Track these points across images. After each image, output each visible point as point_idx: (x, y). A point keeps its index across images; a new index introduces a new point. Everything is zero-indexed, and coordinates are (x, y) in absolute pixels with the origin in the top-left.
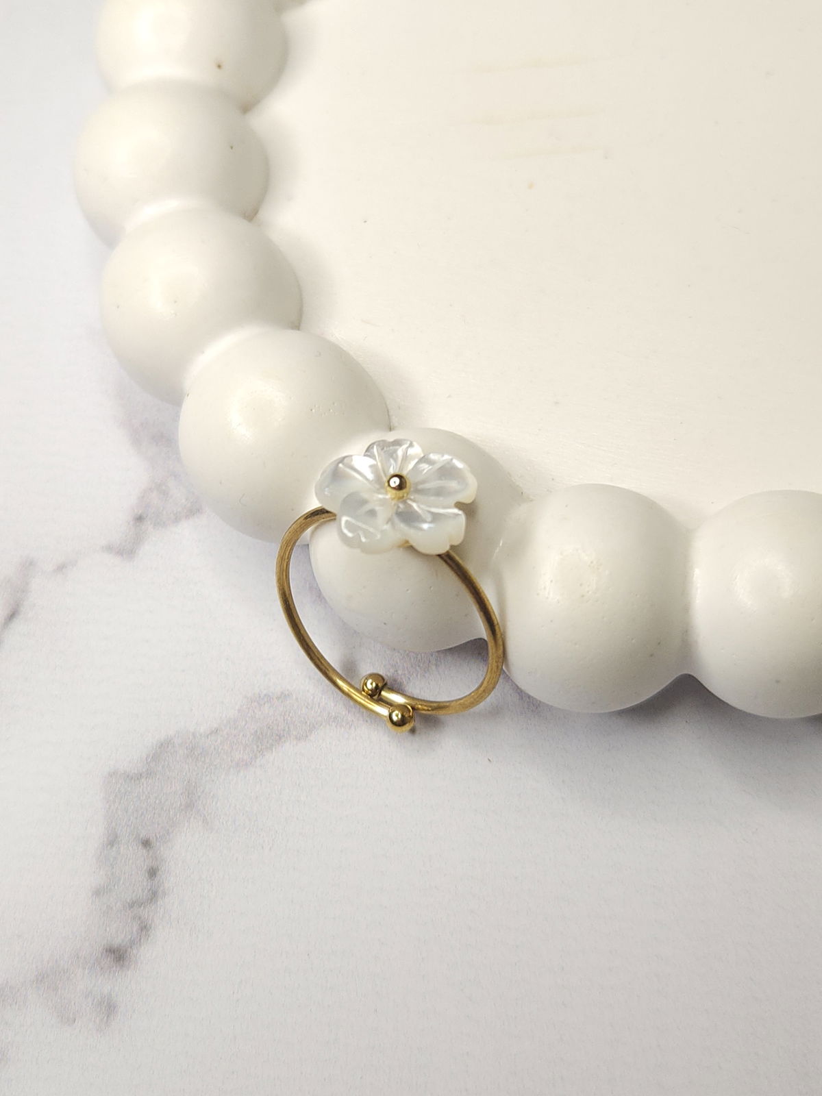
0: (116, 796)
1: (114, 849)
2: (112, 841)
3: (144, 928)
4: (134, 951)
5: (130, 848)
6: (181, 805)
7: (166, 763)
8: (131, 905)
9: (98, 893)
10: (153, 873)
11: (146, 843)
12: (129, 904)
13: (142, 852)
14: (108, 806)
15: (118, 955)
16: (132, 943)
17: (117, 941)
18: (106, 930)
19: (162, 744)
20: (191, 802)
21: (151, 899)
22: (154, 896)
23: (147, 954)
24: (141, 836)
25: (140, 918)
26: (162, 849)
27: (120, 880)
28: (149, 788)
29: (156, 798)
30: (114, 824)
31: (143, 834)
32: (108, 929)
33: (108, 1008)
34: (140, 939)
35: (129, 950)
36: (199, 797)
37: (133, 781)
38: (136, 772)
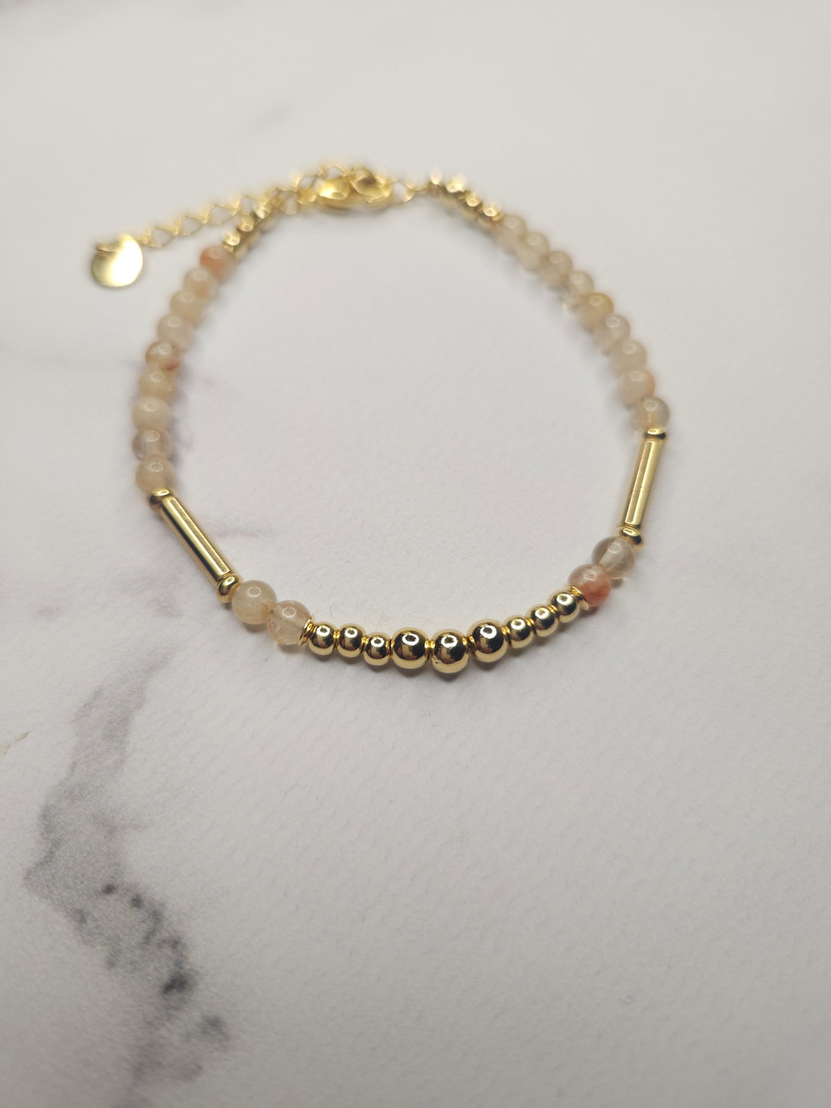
0: (48, 887)
1: (89, 921)
2: (80, 917)
3: (175, 943)
4: (188, 967)
5: (102, 907)
6: (105, 837)
7: (62, 824)
8: (147, 939)
9: (111, 964)
10: (137, 902)
11: (109, 889)
12: (145, 943)
13: (112, 898)
14: (49, 901)
15: (177, 984)
16: (178, 964)
17: (166, 977)
18: (148, 980)
19: (44, 817)
20: (110, 828)
21: (158, 920)
22: (157, 916)
23: (197, 958)
24: (99, 889)
25: (164, 942)
26: (126, 880)
27: (118, 937)
28: (68, 854)
29: (82, 853)
30: (69, 907)
31: (99, 886)
32: (149, 978)
33: (214, 1026)
34: (182, 955)
35: (182, 971)
36: (113, 817)
37: (50, 863)
38: (45, 854)
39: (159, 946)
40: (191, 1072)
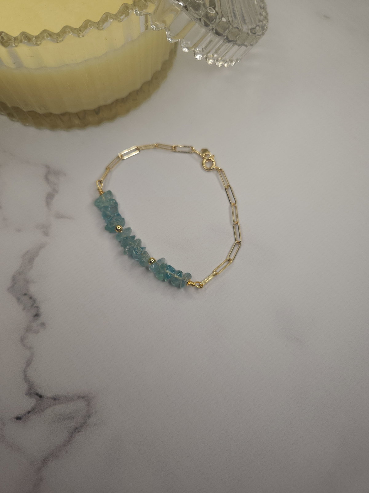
39: (35, 307)
40: (37, 332)
